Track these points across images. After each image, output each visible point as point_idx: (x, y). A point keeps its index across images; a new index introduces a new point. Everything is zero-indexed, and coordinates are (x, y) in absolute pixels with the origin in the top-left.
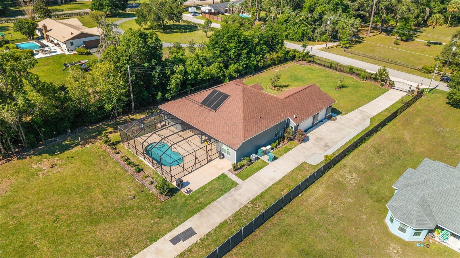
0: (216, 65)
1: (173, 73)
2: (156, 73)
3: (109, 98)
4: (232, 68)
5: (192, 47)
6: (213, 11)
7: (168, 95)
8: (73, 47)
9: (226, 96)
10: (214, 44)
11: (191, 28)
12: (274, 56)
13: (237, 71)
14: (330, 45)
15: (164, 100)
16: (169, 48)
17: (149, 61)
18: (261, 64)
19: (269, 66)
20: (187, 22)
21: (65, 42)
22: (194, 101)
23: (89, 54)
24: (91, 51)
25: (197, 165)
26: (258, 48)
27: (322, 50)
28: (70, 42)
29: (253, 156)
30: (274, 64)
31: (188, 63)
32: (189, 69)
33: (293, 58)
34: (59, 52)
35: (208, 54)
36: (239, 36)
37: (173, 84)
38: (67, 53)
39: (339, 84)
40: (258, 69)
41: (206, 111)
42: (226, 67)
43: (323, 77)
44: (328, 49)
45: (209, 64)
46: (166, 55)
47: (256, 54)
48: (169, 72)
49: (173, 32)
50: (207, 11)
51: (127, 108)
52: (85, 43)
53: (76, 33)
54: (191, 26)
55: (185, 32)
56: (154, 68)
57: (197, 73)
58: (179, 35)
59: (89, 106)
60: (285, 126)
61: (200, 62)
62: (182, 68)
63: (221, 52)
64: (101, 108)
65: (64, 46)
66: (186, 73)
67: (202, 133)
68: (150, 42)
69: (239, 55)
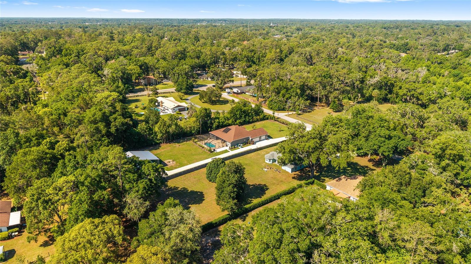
0: (231, 120)
1: (214, 122)
2: (209, 122)
3: (194, 129)
4: (238, 121)
5: (223, 113)
6: (239, 92)
7: (212, 130)
8: (174, 111)
9: (230, 129)
10: (231, 112)
11: (226, 102)
12: (258, 117)
13: (240, 123)
14: (290, 113)
15: (211, 131)
16: (214, 113)
17: (207, 118)
18: (251, 120)
19: (255, 121)
20: (224, 99)
21: (171, 109)
22: (220, 131)
23: (181, 114)
24: (181, 112)
25: (219, 147)
26: (250, 114)
27: (286, 115)
28: (173, 109)
29: (236, 146)
30: (257, 121)
31: (220, 119)
32: (220, 121)
33: (268, 119)
34: (169, 113)
35: (229, 116)
36: (241, 110)
37: (214, 126)
38: (172, 113)
39: (279, 129)
40: (249, 123)
41: (224, 133)
42: (236, 121)
43: (276, 127)
44: (289, 115)
45: (228, 119)
46: (213, 116)
47: (249, 116)
48: (213, 122)
49: (216, 104)
50: (236, 92)
51: (199, 133)
52: (179, 109)
53: (176, 105)
54: (225, 101)
55: (222, 104)
56: (208, 120)
57: (223, 122)
58: (219, 106)
59: (187, 131)
60: (248, 139)
61: (225, 119)
62: (218, 120)
63: (234, 115)
64: (191, 132)
65: (171, 110)
66: (219, 122)
67: (222, 140)
68: (208, 112)
69: (241, 117)
